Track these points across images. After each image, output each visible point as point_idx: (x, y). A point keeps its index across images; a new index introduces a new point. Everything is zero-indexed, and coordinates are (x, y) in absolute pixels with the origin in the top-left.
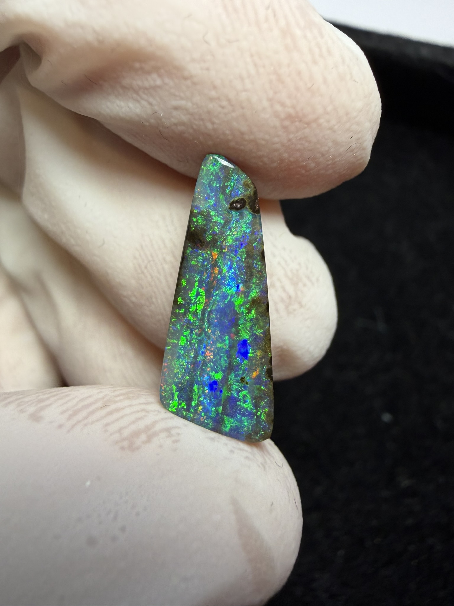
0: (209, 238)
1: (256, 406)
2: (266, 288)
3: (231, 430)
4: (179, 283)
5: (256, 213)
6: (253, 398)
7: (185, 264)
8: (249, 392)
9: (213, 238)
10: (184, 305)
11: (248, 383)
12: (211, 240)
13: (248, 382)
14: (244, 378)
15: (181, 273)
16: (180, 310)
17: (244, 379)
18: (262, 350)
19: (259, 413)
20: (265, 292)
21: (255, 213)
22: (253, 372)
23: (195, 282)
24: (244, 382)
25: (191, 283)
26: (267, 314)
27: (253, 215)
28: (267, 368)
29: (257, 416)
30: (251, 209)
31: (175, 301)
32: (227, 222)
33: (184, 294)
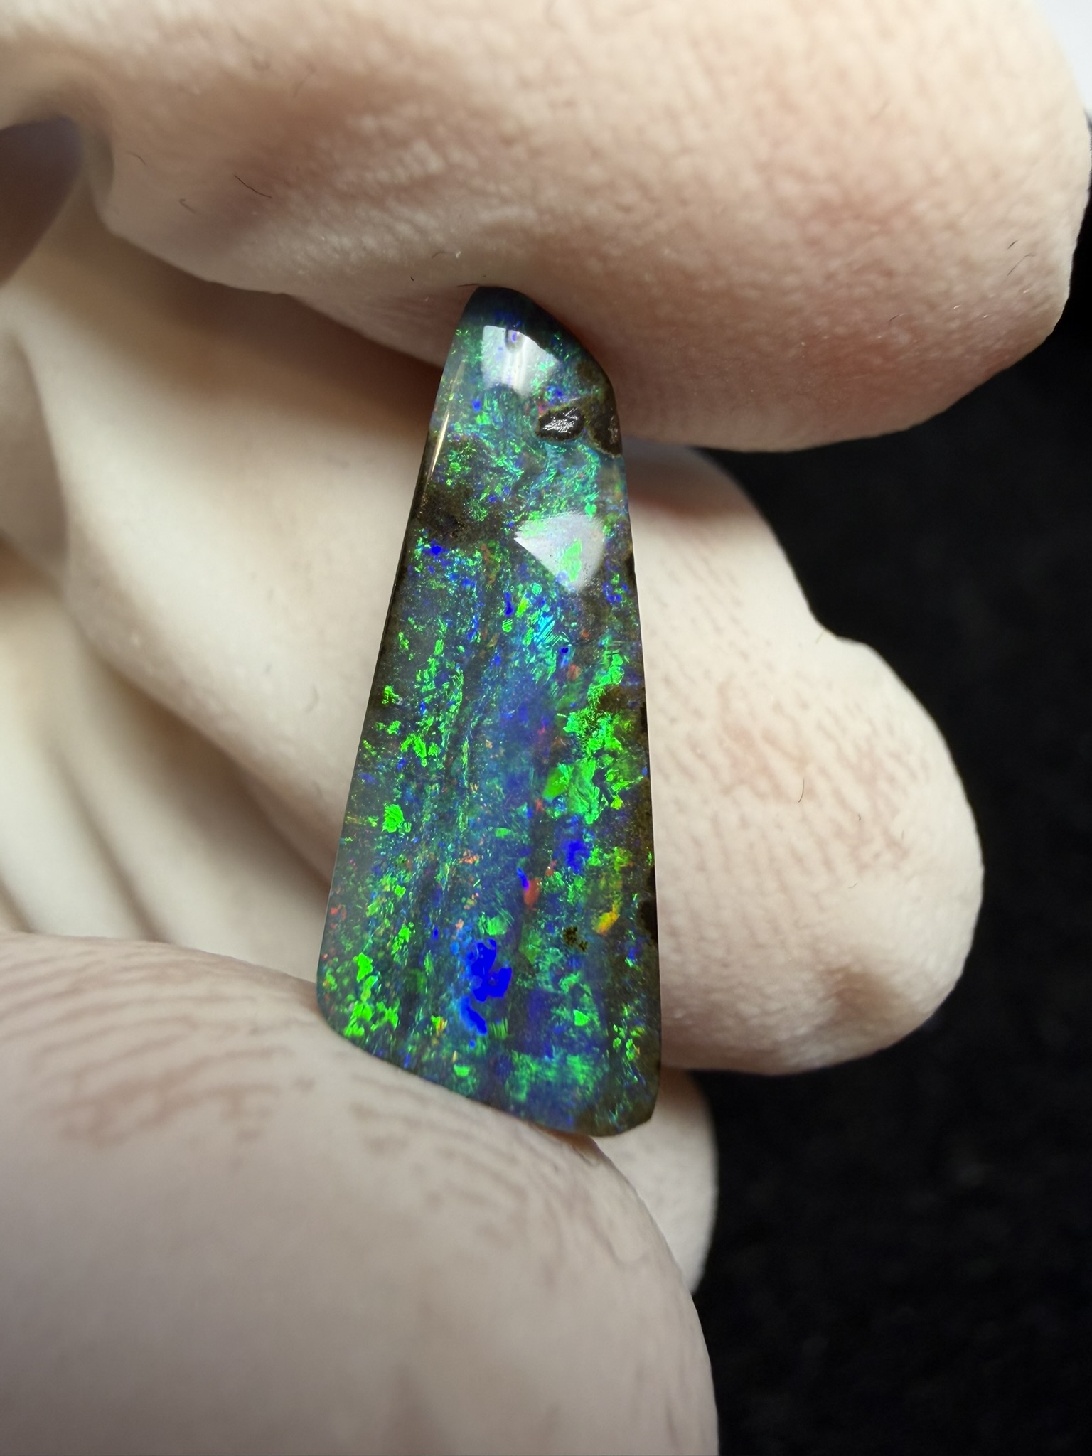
0: (481, 514)
1: (609, 1017)
2: (639, 662)
3: (531, 1095)
4: (387, 647)
5: (613, 453)
6: (598, 996)
7: (407, 587)
8: (587, 977)
9: (490, 515)
10: (402, 708)
11: (588, 946)
12: (485, 519)
13: (586, 943)
14: (575, 929)
15: (394, 615)
16: (388, 724)
17: (574, 933)
18: (628, 847)
19: (618, 1042)
20: (635, 672)
21: (608, 452)
22: (601, 915)
23: (437, 638)
24: (573, 942)
25: (422, 645)
26: (642, 737)
27: (601, 456)
28: (640, 900)
29: (612, 1051)
30: (598, 437)
31: (376, 696)
32: (532, 473)
33: (403, 678)
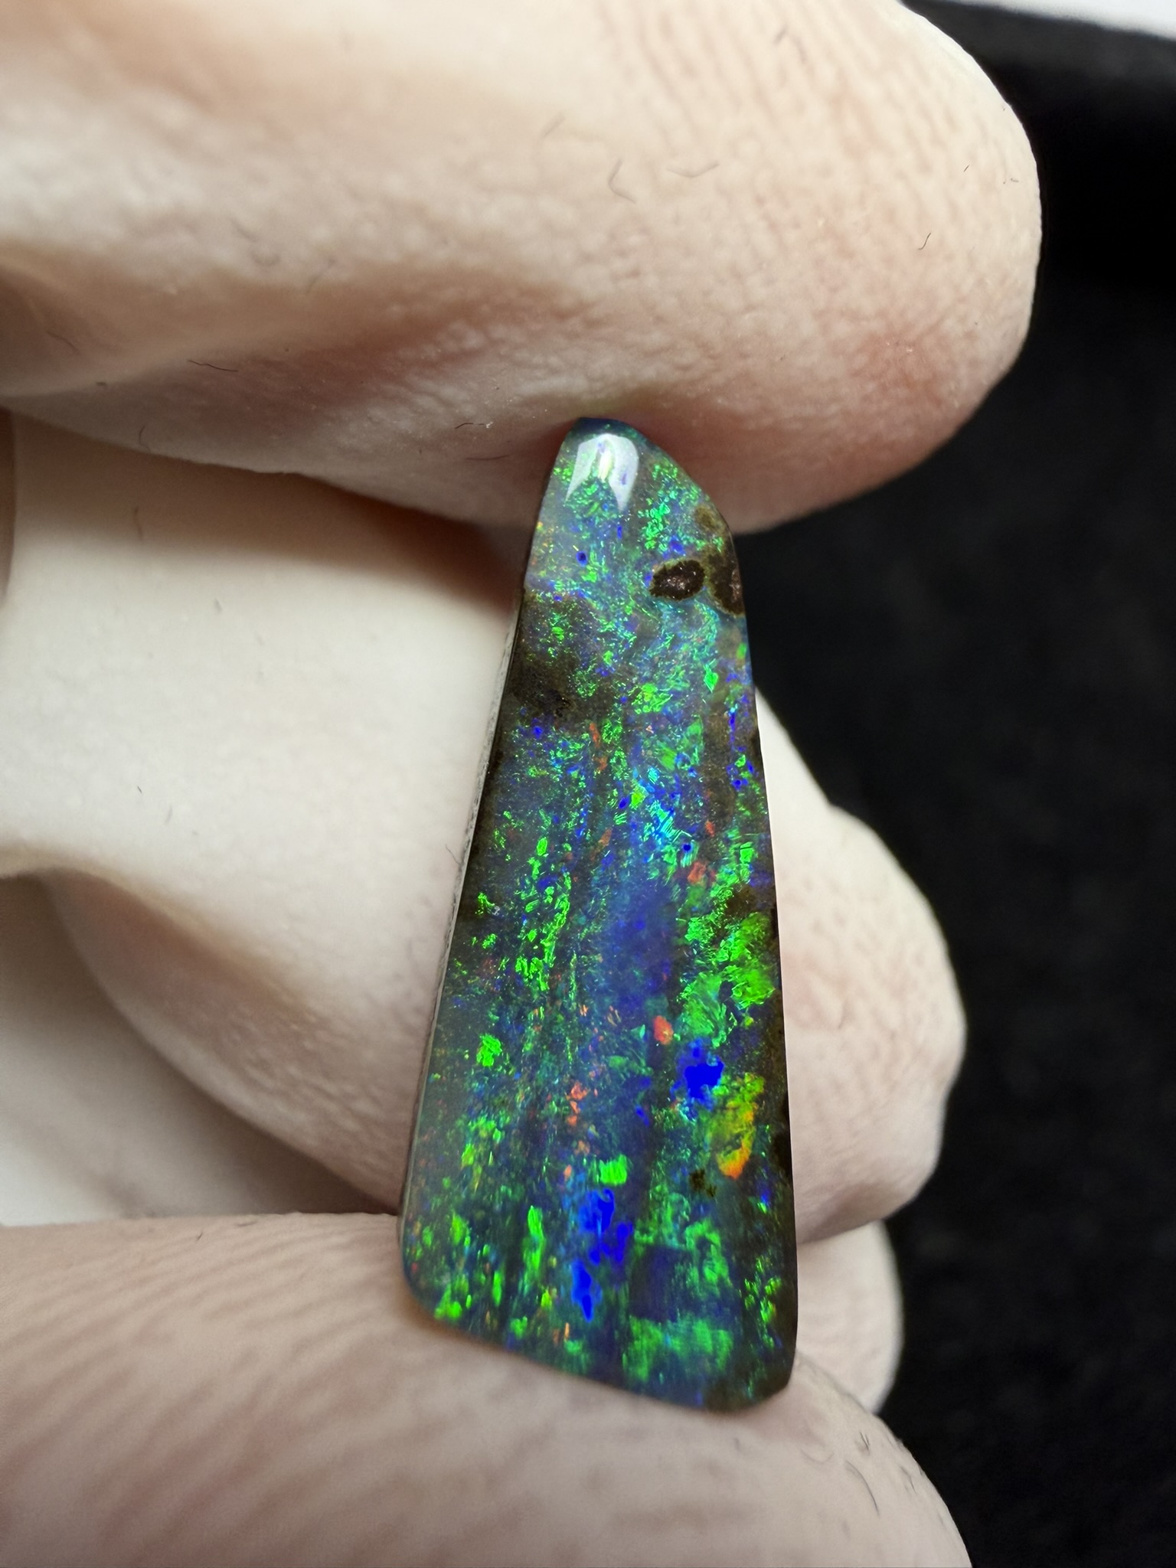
0: (588, 689)
1: (741, 1271)
4: (480, 846)
5: (734, 612)
8: (716, 1225)
9: (600, 690)
10: (499, 919)
11: (717, 1192)
12: (594, 694)
13: (715, 1188)
15: (487, 809)
17: (702, 1177)
18: (760, 1072)
19: (751, 1300)
21: (730, 611)
22: (729, 1152)
24: (700, 1187)
25: (521, 844)
28: (772, 1133)
29: (745, 1311)
30: (718, 594)
31: (467, 906)
33: (498, 883)
